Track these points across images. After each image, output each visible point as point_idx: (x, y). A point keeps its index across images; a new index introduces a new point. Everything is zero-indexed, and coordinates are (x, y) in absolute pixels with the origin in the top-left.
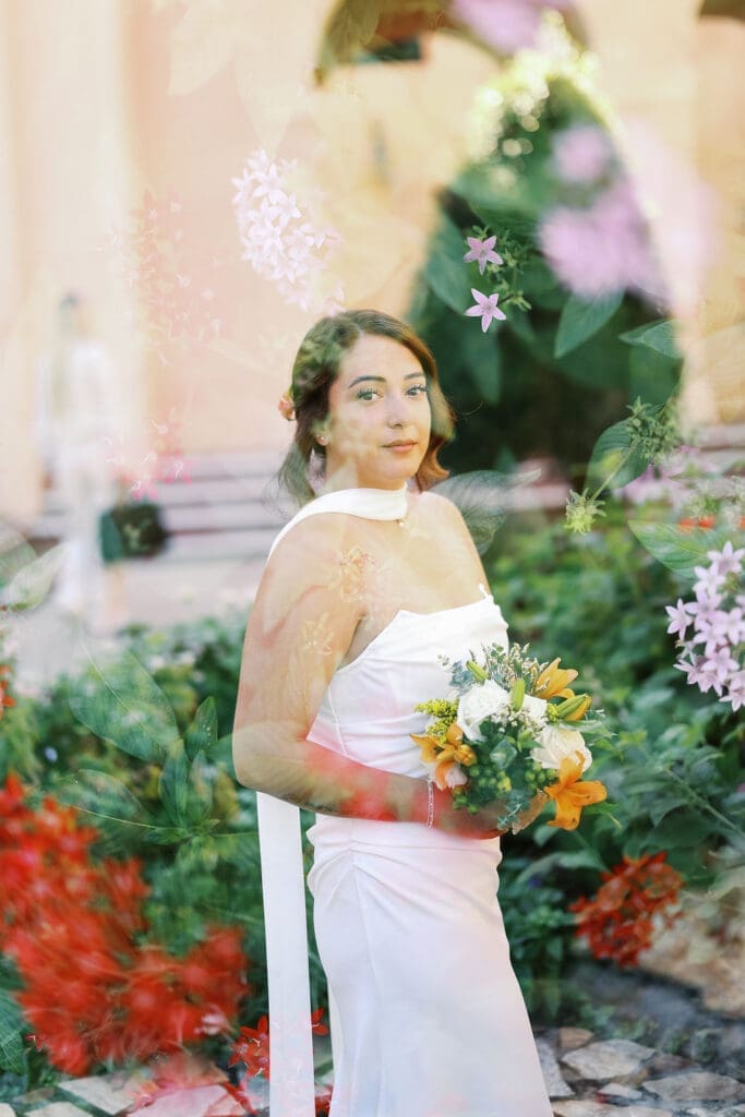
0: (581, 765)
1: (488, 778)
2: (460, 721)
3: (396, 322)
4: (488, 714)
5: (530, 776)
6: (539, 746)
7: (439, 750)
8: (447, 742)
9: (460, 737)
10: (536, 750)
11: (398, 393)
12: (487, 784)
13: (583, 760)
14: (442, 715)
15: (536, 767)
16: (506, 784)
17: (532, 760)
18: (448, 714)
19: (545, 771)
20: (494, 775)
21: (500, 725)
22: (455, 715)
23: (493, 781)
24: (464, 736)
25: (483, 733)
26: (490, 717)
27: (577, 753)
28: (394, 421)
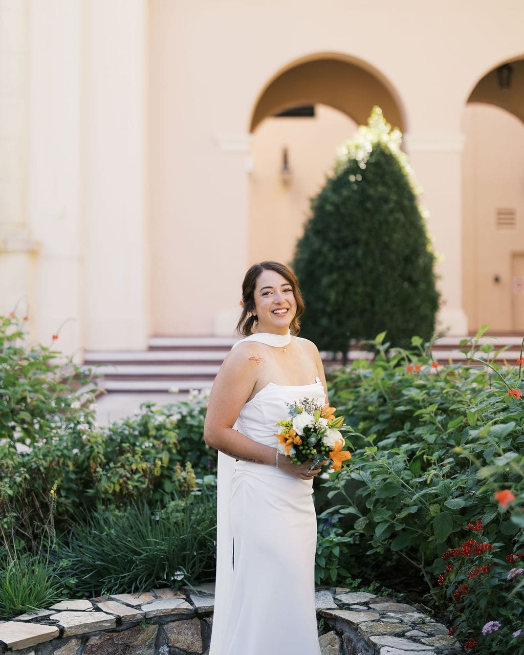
0: (342, 444)
1: (306, 450)
2: (294, 428)
3: (283, 266)
4: (306, 424)
5: (323, 448)
6: (326, 436)
7: (286, 440)
8: (289, 436)
9: (295, 434)
10: (325, 438)
11: (279, 291)
12: (306, 452)
13: (343, 442)
14: (287, 426)
15: (325, 445)
16: (314, 451)
17: (323, 443)
18: (289, 426)
19: (328, 447)
20: (309, 448)
21: (311, 428)
22: (292, 426)
23: (309, 451)
24: (297, 434)
25: (304, 432)
26: (307, 426)
27: (341, 439)
28: (276, 302)
